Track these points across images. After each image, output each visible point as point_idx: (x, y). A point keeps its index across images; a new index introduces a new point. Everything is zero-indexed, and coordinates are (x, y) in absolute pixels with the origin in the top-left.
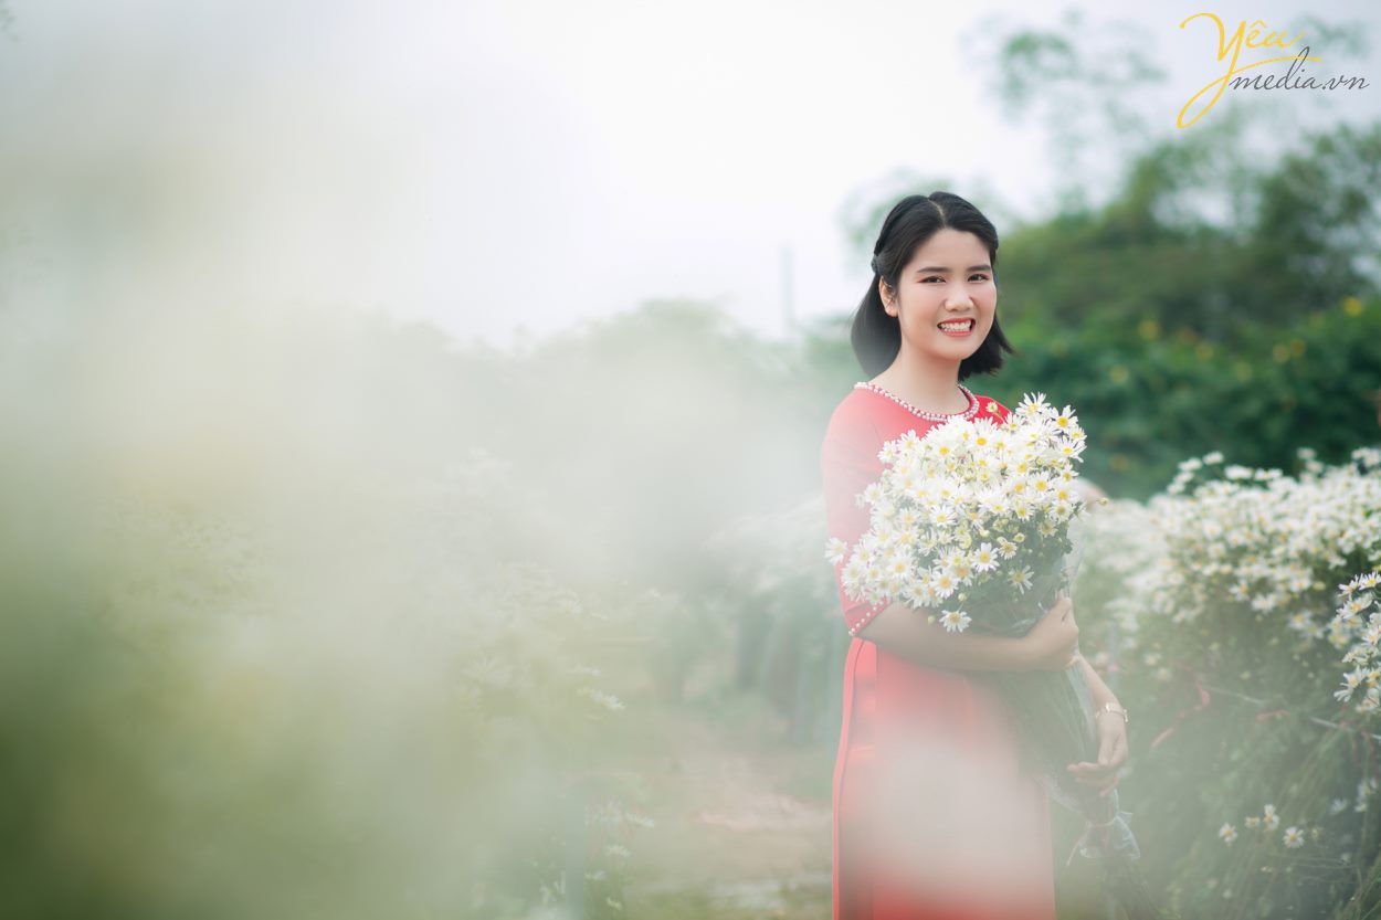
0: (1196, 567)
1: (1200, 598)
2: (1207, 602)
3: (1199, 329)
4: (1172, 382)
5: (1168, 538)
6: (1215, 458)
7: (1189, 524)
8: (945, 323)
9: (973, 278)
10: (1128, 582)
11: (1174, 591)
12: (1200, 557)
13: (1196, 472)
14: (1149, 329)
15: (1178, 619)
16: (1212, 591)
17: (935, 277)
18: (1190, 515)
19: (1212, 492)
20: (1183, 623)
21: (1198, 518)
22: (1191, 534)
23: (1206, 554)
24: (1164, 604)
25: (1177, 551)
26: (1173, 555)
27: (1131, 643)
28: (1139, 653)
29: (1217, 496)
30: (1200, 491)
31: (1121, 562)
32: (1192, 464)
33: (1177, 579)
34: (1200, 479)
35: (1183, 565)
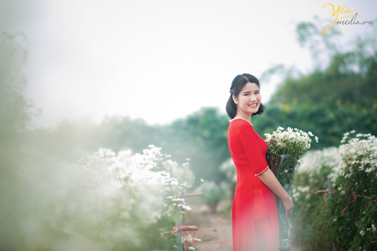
0: (350, 162)
1: (351, 171)
2: (353, 171)
3: (353, 101)
4: (346, 116)
5: (341, 155)
6: (353, 132)
7: (347, 150)
8: (250, 105)
9: (256, 93)
10: (333, 169)
11: (344, 169)
12: (350, 159)
13: (348, 136)
14: (338, 103)
15: (346, 177)
16: (354, 168)
17: (247, 94)
18: (347, 148)
19: (353, 141)
20: (347, 178)
21: (349, 149)
22: (348, 153)
23: (352, 158)
24: (342, 173)
25: (344, 158)
26: (343, 159)
27: (334, 185)
28: (336, 187)
29: (354, 142)
30: (350, 141)
31: (331, 164)
32: (347, 134)
33: (345, 166)
34: (350, 138)
35: (346, 162)
